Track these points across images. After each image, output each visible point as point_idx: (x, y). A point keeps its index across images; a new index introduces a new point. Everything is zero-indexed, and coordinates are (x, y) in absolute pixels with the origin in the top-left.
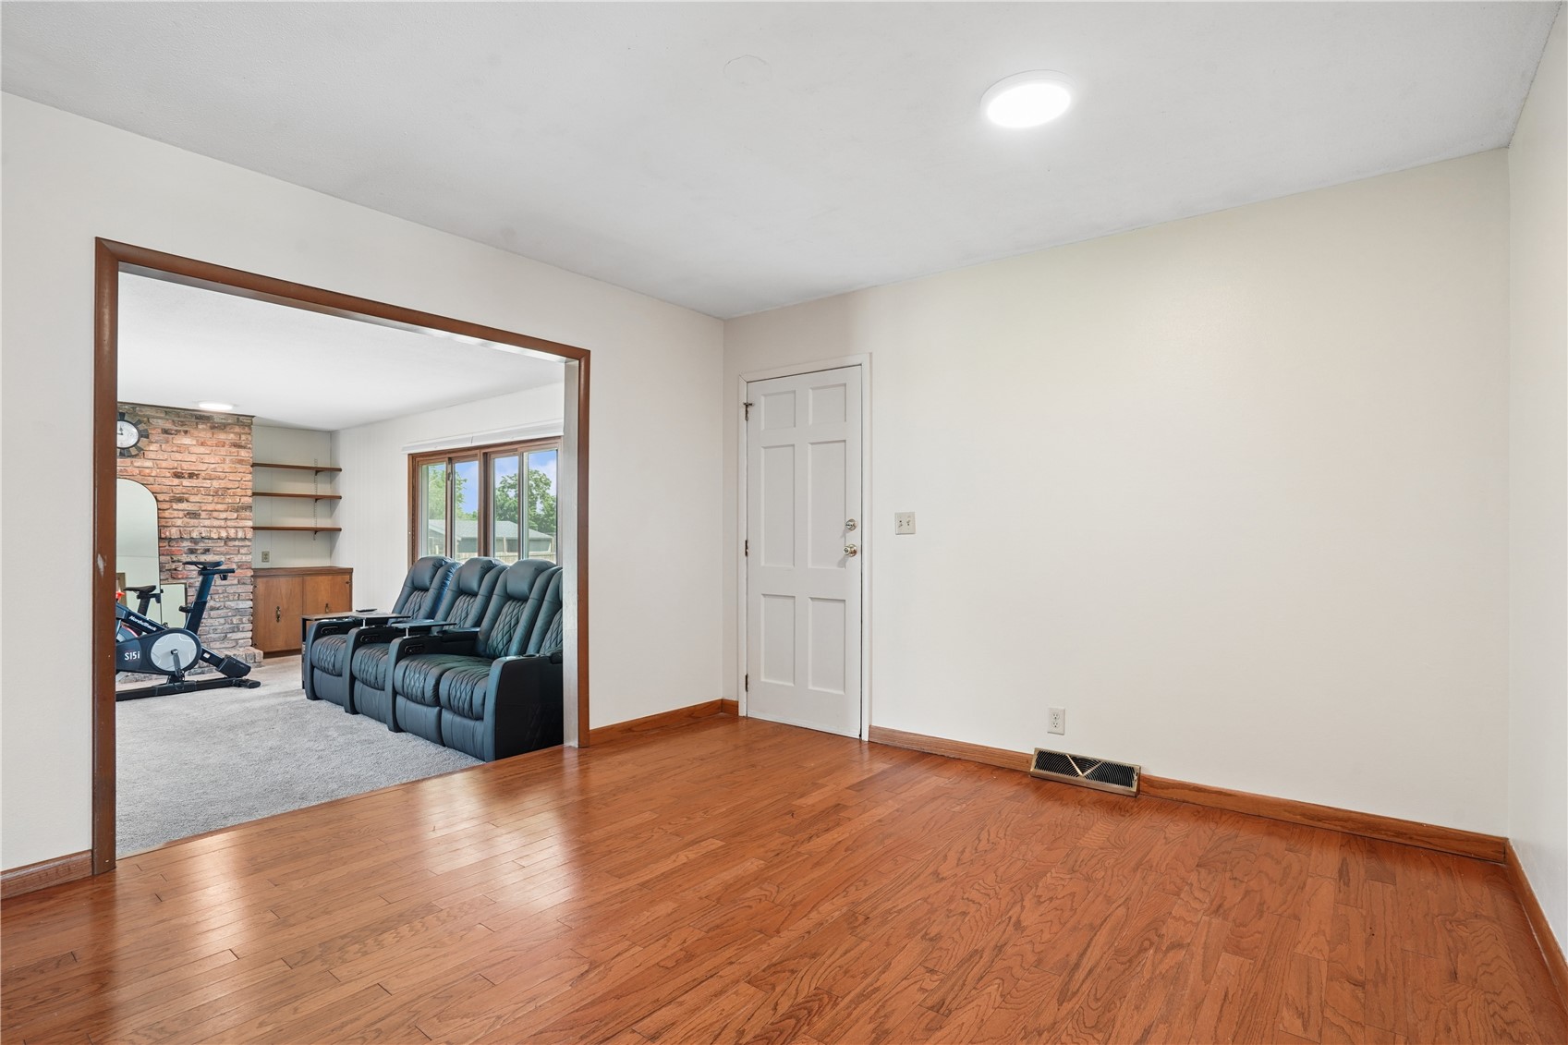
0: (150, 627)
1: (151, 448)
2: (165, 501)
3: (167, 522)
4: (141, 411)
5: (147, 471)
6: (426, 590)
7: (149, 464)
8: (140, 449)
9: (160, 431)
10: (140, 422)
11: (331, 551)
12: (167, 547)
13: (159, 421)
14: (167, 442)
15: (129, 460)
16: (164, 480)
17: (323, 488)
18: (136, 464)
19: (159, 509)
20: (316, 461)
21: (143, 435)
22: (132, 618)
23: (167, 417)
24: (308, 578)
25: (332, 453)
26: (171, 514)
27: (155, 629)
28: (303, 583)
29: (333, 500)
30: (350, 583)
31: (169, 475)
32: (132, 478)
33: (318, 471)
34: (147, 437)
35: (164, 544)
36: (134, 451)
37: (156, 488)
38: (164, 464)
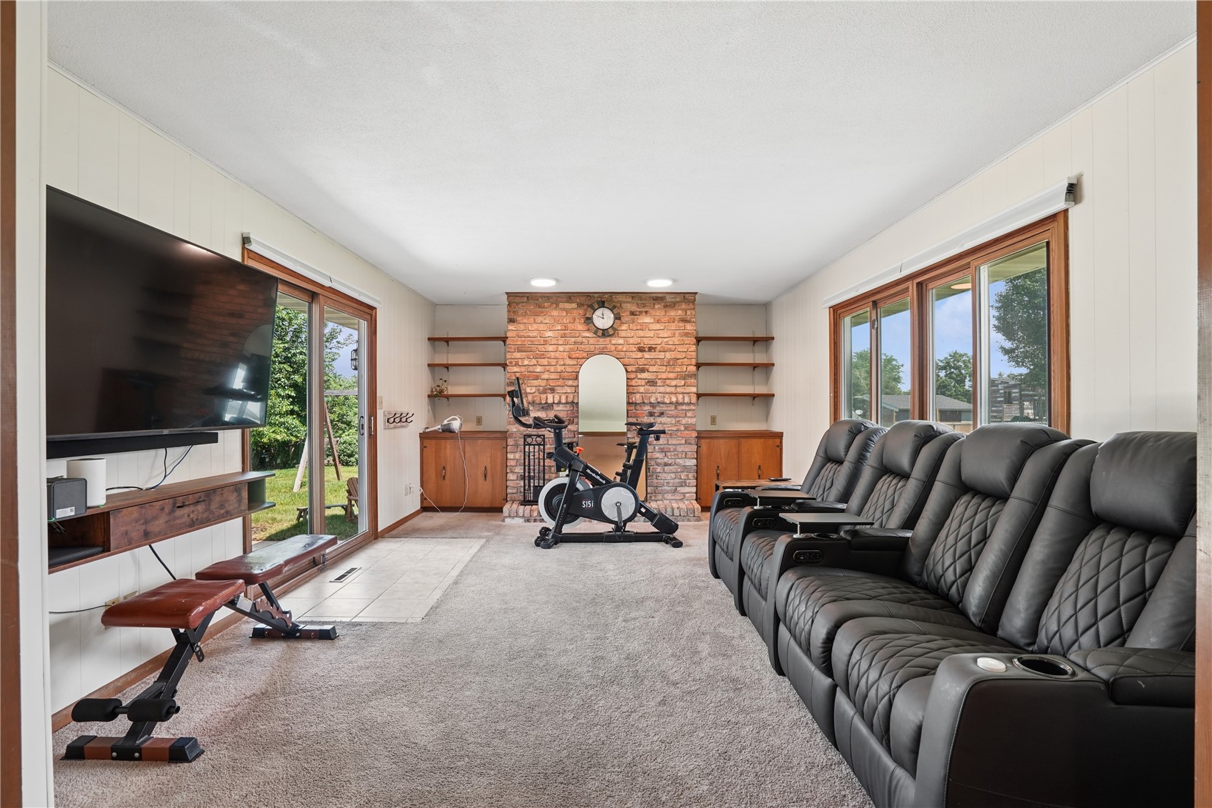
0: (601, 480)
1: (623, 328)
2: (632, 372)
3: (633, 390)
4: (616, 299)
5: (620, 347)
6: (840, 462)
7: (621, 341)
8: (615, 330)
9: (628, 313)
10: (614, 307)
11: (767, 416)
12: (634, 411)
13: (628, 305)
14: (633, 322)
15: (608, 339)
16: (631, 354)
17: (760, 358)
18: (613, 342)
19: (627, 379)
20: (754, 332)
21: (617, 317)
22: (588, 471)
23: (633, 301)
24: (743, 440)
25: (767, 324)
26: (636, 382)
27: (604, 482)
28: (739, 445)
29: (768, 367)
30: (780, 447)
31: (634, 349)
32: (609, 353)
33: (755, 341)
34: (619, 319)
35: (632, 408)
36: (611, 332)
37: (626, 361)
38: (631, 341)
